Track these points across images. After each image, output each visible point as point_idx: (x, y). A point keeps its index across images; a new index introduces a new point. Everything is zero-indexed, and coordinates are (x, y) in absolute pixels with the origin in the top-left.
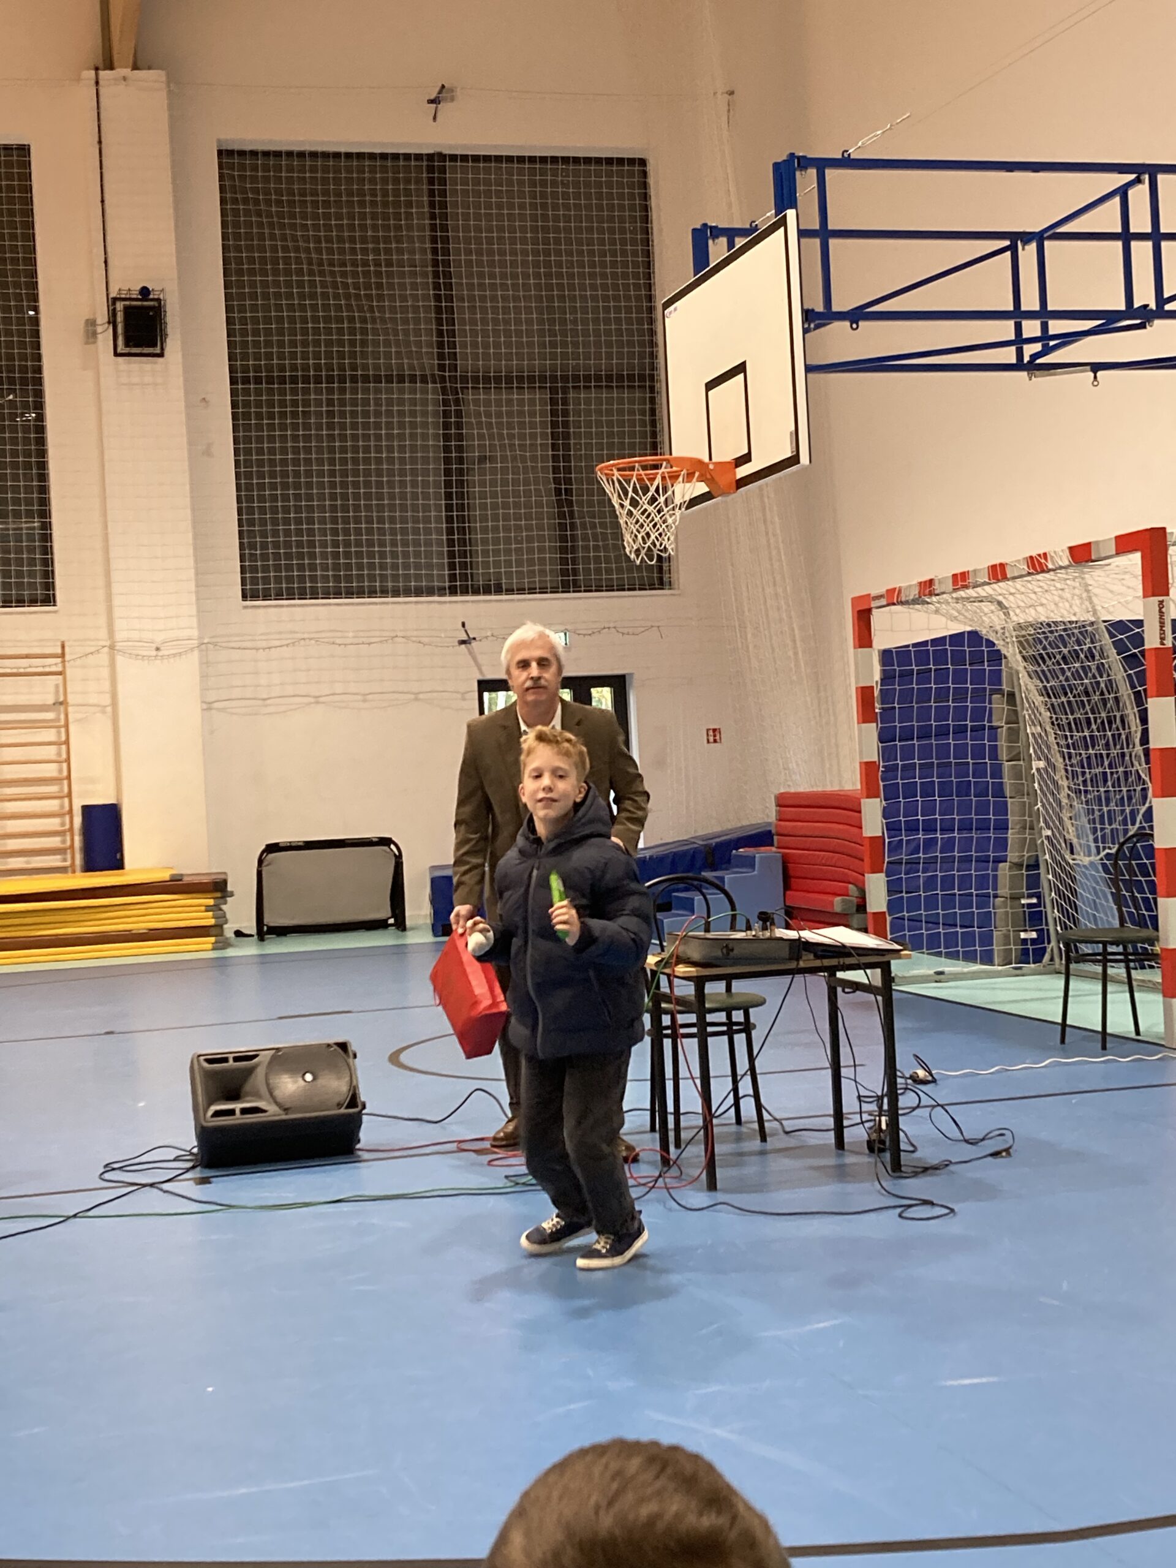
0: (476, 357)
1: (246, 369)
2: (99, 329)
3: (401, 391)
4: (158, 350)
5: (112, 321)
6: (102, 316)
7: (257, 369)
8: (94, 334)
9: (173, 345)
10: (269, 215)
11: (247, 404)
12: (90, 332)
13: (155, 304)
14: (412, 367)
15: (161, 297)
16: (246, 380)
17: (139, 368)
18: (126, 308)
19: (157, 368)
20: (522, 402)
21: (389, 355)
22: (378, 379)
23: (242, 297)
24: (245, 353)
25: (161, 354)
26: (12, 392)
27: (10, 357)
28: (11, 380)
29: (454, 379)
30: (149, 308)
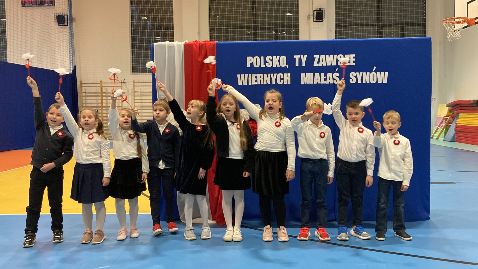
0: (387, 20)
1: (339, 24)
2: (311, 17)
3: (371, 27)
4: (322, 21)
5: (313, 15)
6: (312, 14)
7: (341, 23)
8: (310, 17)
9: (325, 20)
11: (339, 31)
12: (309, 17)
13: (322, 11)
14: (373, 22)
15: (324, 10)
16: (339, 26)
17: (319, 24)
18: (316, 12)
19: (322, 24)
20: (396, 29)
21: (368, 20)
22: (366, 25)
23: (339, 9)
24: (339, 21)
25: (323, 21)
26: (293, 29)
27: (294, 23)
28: (294, 27)
29: (382, 25)
30: (321, 12)
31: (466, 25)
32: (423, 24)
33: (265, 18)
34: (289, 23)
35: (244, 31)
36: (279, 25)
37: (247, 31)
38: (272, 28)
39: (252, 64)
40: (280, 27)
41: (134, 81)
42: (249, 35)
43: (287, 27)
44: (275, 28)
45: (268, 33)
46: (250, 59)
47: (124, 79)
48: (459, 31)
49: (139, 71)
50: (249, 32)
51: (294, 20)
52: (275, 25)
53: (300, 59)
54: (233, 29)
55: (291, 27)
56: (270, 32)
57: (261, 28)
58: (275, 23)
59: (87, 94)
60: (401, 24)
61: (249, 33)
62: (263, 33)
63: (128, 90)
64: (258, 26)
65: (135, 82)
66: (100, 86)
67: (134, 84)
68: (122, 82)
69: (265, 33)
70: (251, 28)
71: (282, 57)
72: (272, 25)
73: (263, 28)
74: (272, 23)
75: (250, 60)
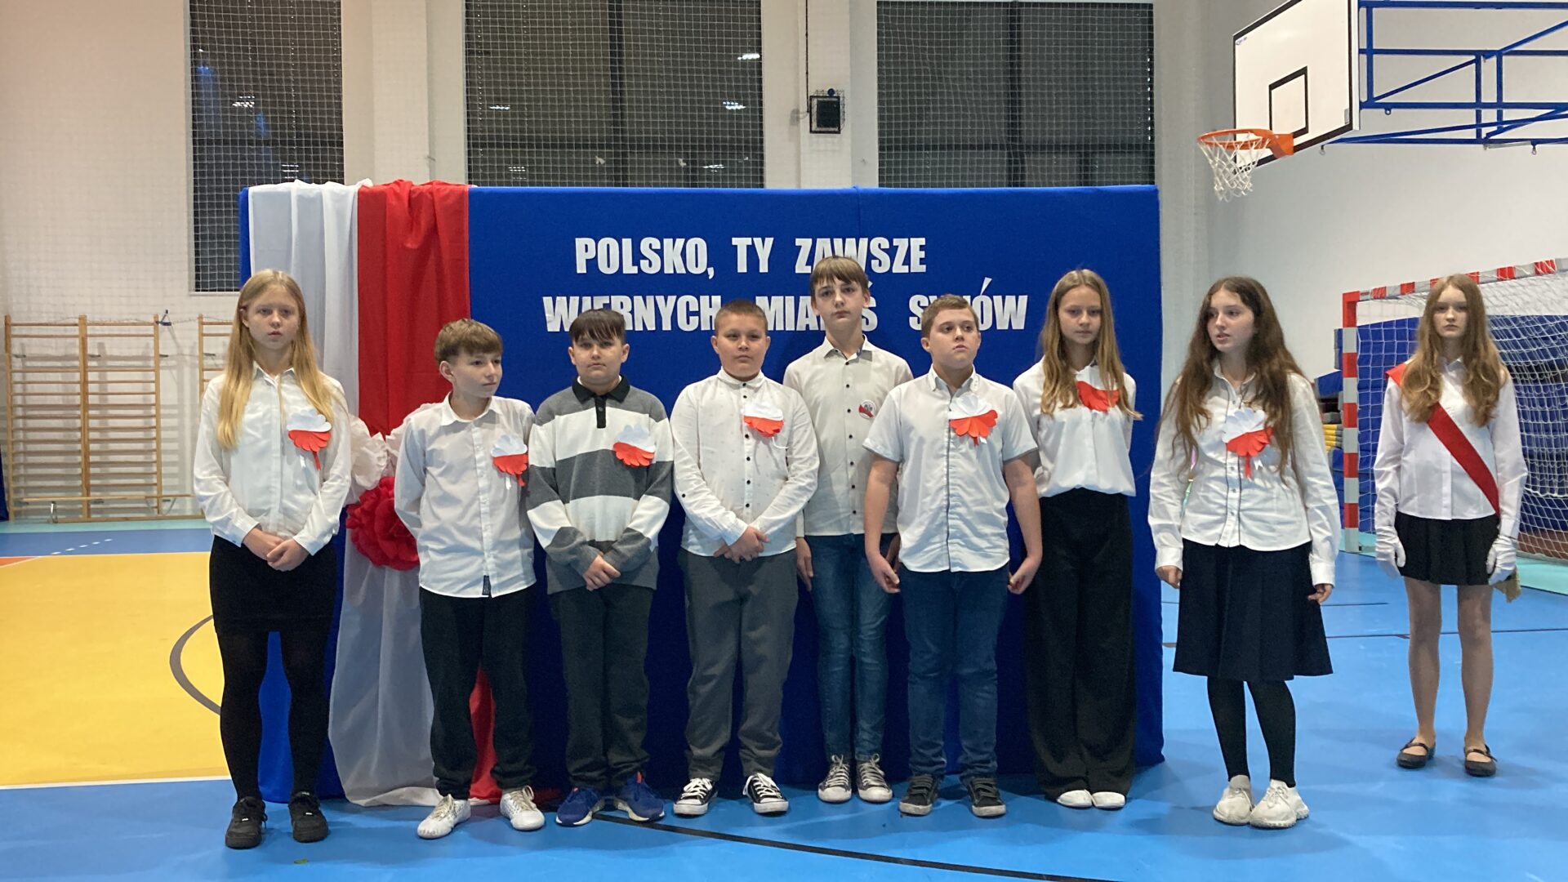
0: (1036, 132)
1: (889, 141)
2: (801, 116)
3: (987, 155)
4: (836, 130)
5: (810, 111)
6: (804, 108)
7: (897, 140)
8: (798, 119)
9: (846, 126)
10: (909, 42)
11: (889, 163)
12: (795, 118)
13: (836, 100)
14: (994, 140)
15: (841, 95)
16: (889, 149)
17: (826, 140)
18: (818, 102)
19: (836, 140)
20: (1064, 162)
21: (980, 132)
22: (972, 147)
23: (889, 95)
24: (890, 133)
25: (839, 132)
26: (747, 155)
27: (747, 133)
28: (747, 148)
29: (1021, 147)
30: (834, 102)
31: (1268, 153)
32: (1145, 146)
33: (655, 117)
34: (731, 133)
35: (586, 154)
36: (701, 140)
37: (593, 154)
38: (679, 147)
39: (592, 263)
40: (701, 148)
41: (201, 317)
42: (601, 169)
43: (724, 148)
44: (686, 147)
45: (663, 163)
46: (586, 246)
47: (167, 312)
48: (1249, 171)
49: (220, 283)
50: (600, 160)
51: (746, 126)
52: (686, 140)
53: (751, 250)
54: (546, 146)
55: (739, 148)
56: (670, 163)
57: (640, 147)
58: (686, 132)
59: (28, 364)
60: (1079, 147)
61: (602, 161)
62: (648, 163)
63: (178, 346)
64: (632, 140)
65: (205, 320)
66: (77, 333)
67: (201, 329)
68: (157, 322)
69: (655, 162)
70: (609, 146)
71: (692, 242)
72: (678, 140)
73: (647, 147)
74: (678, 132)
75: (587, 250)
